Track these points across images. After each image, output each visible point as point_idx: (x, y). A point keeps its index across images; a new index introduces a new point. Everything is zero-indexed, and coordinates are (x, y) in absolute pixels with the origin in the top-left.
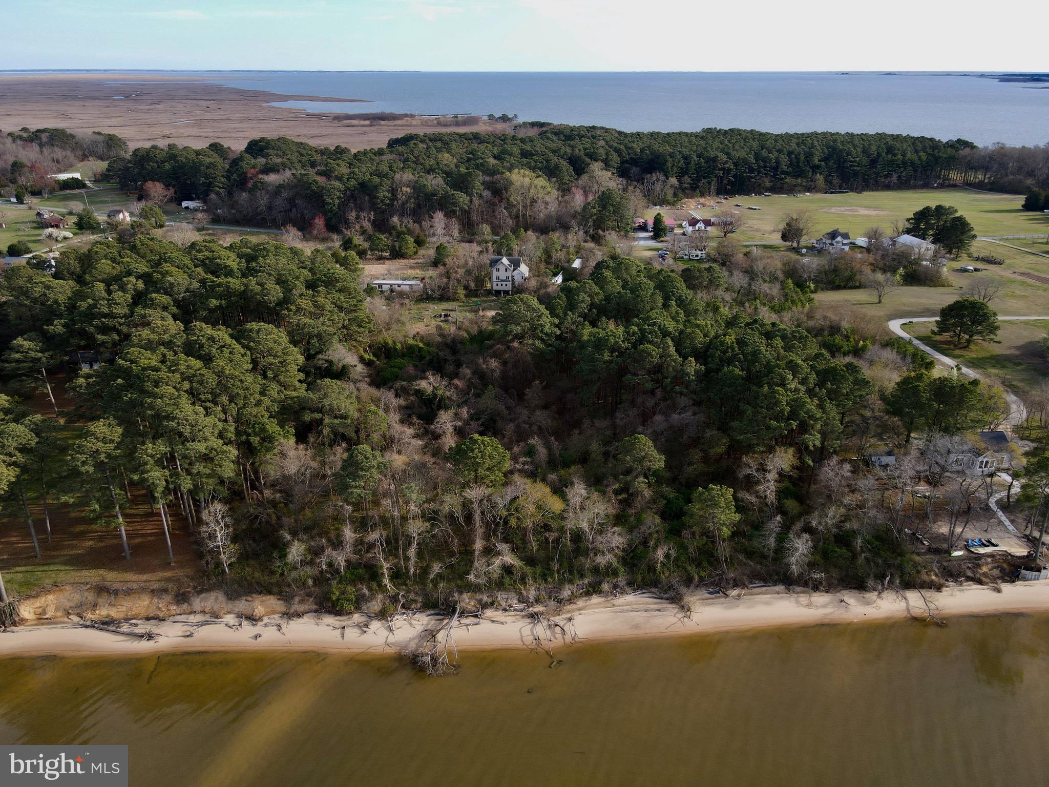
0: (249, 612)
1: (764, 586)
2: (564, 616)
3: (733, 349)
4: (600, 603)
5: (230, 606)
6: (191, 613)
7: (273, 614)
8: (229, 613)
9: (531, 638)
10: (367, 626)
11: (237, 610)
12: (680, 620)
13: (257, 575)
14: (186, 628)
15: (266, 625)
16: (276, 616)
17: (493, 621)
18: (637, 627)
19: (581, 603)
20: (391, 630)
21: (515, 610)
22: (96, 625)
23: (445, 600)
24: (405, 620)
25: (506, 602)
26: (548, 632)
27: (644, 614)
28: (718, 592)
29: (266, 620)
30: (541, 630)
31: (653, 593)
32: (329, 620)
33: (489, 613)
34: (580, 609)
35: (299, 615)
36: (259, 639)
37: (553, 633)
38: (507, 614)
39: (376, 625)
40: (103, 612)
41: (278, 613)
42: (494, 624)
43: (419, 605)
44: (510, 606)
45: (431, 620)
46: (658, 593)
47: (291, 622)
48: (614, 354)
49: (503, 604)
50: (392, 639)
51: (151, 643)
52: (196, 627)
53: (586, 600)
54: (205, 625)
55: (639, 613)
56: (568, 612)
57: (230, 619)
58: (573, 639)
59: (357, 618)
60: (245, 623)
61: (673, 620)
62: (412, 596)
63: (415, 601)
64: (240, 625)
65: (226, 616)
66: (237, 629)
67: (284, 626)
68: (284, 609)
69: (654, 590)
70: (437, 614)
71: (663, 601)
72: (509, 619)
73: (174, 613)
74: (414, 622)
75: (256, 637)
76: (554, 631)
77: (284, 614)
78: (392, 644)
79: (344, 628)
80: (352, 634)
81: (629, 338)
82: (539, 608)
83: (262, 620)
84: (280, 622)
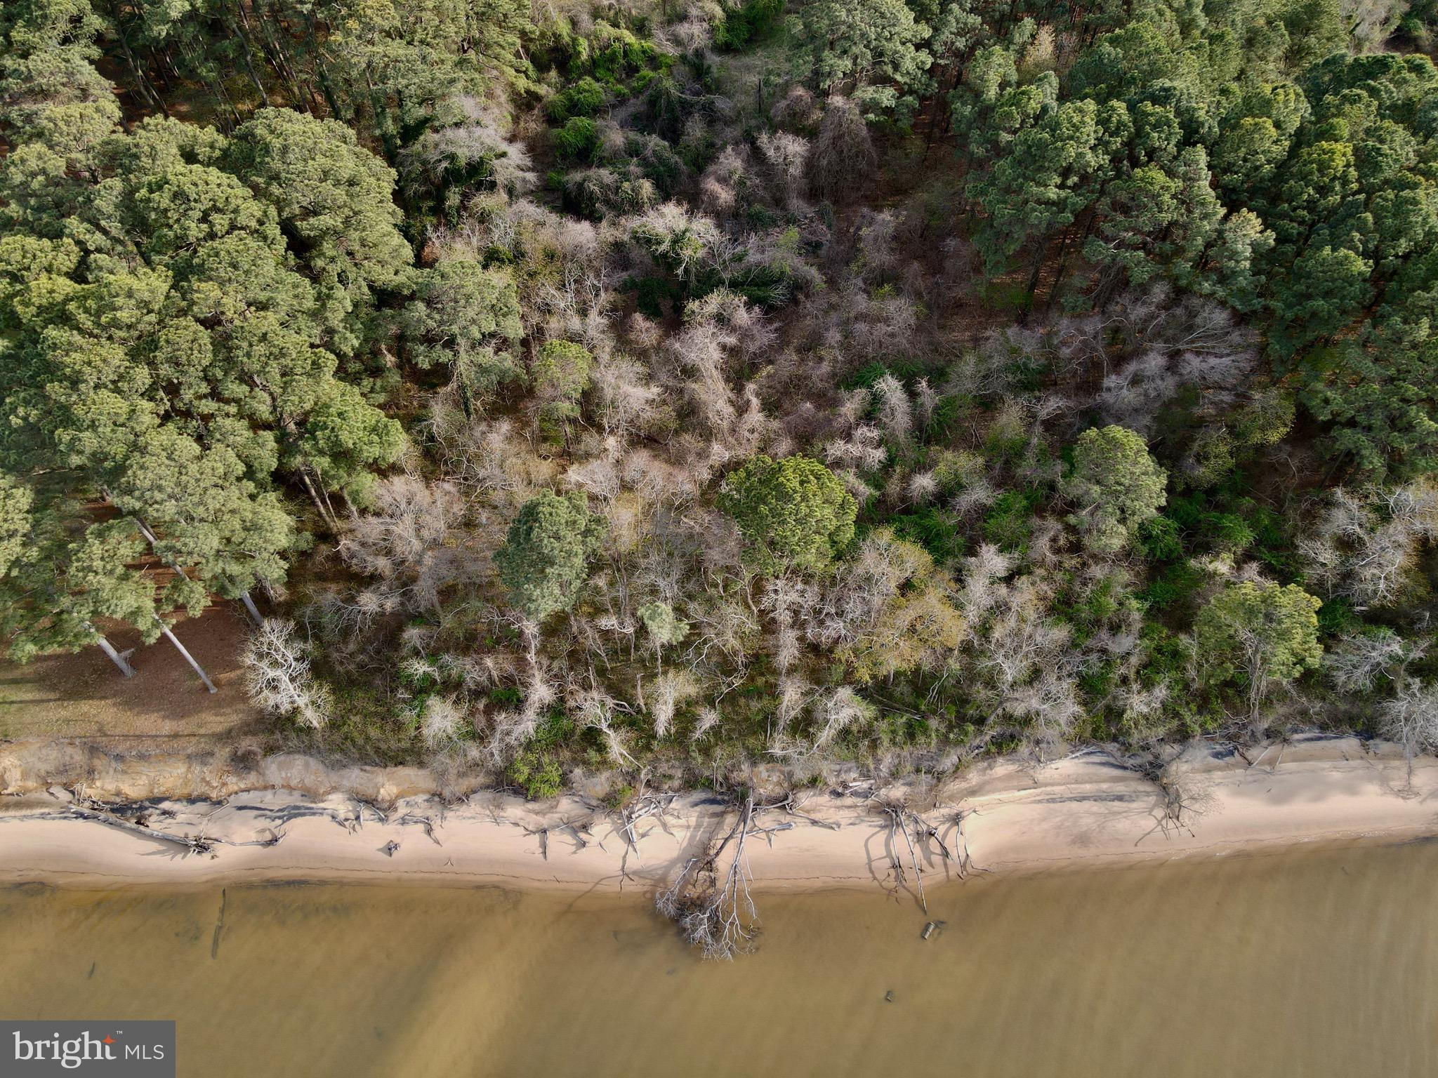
0: (370, 792)
1: (1319, 739)
2: (945, 811)
3: (1345, 181)
4: (1009, 777)
5: (334, 777)
6: (265, 788)
7: (416, 794)
8: (334, 789)
9: (887, 862)
10: (585, 828)
11: (346, 783)
12: (1159, 822)
13: (374, 732)
14: (263, 823)
15: (404, 821)
16: (421, 798)
17: (814, 822)
18: (1083, 839)
19: (973, 777)
20: (630, 841)
21: (853, 794)
22: (102, 816)
23: (726, 778)
24: (653, 815)
25: (838, 776)
26: (917, 850)
27: (1095, 807)
28: (1231, 753)
29: (402, 810)
30: (904, 844)
31: (1109, 754)
32: (515, 810)
33: (806, 799)
34: (973, 792)
35: (462, 799)
36: (395, 854)
37: (927, 853)
38: (839, 802)
39: (602, 828)
40: (108, 784)
41: (423, 792)
42: (815, 828)
43: (676, 783)
44: (845, 786)
45: (701, 816)
46: (1118, 754)
47: (449, 814)
48: (1070, 182)
49: (832, 781)
50: (634, 862)
51: (206, 856)
52: (280, 822)
53: (985, 769)
54: (296, 816)
55: (1086, 805)
56: (951, 798)
57: (338, 803)
58: (963, 866)
59: (566, 806)
60: (366, 813)
61: (1148, 823)
62: (663, 768)
63: (670, 777)
64: (358, 818)
65: (330, 797)
66: (354, 828)
67: (436, 824)
68: (432, 786)
69: (1111, 747)
70: (713, 802)
71: (1128, 773)
72: (844, 816)
73: (236, 788)
74: (669, 820)
75: (390, 849)
76: (928, 848)
77: (434, 795)
78: (635, 873)
79: (545, 831)
80: (561, 843)
81: (1107, 137)
82: (897, 792)
83: (396, 809)
84: (430, 813)
